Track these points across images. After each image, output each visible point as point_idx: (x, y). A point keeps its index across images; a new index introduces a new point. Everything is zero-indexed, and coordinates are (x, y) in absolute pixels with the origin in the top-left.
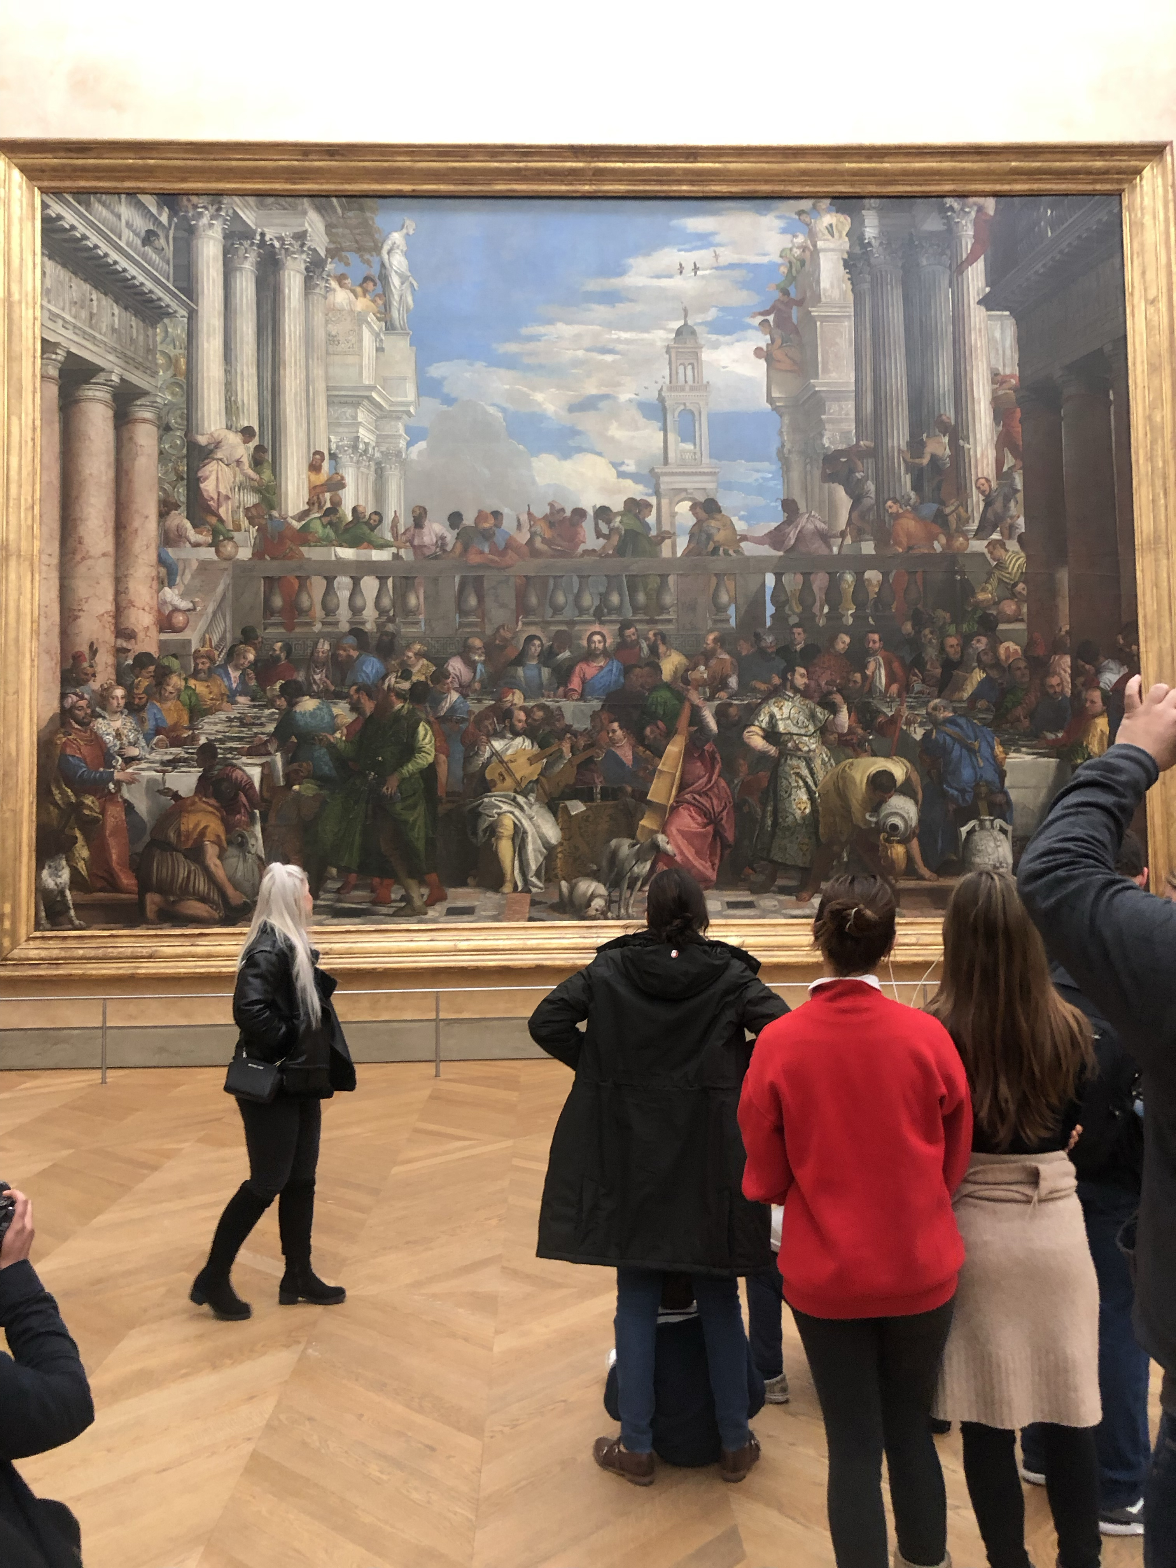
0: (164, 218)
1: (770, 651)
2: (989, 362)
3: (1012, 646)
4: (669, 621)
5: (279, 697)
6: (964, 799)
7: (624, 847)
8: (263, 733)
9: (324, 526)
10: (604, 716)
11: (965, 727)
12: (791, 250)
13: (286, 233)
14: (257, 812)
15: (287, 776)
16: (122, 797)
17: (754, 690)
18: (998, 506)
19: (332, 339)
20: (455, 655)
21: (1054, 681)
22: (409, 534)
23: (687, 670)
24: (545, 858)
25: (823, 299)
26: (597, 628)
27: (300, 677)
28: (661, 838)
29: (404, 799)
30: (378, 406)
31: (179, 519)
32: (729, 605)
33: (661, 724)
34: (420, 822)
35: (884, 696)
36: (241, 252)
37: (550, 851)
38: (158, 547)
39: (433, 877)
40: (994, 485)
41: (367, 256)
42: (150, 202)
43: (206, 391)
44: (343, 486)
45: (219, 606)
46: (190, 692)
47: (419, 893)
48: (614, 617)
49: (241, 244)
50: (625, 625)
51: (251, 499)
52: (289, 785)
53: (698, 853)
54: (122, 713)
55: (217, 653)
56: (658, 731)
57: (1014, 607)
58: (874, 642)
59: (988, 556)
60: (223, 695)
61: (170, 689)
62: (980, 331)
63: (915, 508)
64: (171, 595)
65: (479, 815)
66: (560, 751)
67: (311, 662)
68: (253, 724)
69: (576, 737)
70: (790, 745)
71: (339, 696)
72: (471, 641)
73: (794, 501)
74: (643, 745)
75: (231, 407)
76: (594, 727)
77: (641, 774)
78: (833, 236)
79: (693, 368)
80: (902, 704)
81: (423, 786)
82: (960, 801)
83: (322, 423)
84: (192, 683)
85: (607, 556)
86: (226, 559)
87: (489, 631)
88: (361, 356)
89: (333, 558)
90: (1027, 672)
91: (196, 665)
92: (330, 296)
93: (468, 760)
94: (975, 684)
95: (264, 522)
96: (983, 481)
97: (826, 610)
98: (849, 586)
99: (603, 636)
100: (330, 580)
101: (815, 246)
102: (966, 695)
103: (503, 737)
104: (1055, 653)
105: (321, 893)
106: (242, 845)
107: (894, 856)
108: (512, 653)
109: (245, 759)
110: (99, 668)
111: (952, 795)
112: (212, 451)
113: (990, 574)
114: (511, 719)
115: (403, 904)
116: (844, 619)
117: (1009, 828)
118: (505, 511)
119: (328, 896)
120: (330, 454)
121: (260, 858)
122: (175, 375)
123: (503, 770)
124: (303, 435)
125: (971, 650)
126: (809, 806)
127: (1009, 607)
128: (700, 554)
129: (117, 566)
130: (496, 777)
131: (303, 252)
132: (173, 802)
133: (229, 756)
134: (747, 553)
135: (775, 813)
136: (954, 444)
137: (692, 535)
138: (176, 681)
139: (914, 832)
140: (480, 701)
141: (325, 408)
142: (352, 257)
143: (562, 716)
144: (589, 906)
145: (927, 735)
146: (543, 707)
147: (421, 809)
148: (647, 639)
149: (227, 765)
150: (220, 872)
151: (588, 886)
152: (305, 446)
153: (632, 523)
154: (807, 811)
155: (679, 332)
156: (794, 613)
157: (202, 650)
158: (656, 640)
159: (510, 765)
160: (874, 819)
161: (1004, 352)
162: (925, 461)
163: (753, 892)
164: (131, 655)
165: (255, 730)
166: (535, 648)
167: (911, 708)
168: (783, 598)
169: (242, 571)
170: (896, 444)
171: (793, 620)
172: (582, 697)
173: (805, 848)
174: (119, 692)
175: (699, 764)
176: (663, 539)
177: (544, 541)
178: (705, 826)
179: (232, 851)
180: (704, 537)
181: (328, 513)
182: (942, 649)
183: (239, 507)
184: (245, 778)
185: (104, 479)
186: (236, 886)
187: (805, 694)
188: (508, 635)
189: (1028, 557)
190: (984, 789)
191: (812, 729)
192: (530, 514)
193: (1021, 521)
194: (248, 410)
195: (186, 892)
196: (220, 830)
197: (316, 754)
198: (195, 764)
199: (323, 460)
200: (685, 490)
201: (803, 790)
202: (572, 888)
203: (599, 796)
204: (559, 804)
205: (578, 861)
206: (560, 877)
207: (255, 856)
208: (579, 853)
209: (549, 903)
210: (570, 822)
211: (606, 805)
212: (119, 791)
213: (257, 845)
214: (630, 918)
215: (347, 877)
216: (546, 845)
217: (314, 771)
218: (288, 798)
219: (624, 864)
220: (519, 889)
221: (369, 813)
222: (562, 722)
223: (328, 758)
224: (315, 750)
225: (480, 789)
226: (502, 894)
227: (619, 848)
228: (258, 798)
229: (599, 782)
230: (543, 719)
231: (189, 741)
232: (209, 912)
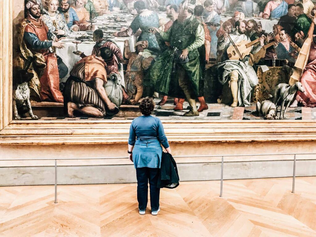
5: (133, 8)
7: (284, 87)
8: (125, 26)
10: (279, 27)
14: (122, 64)
15: (136, 47)
16: (56, 55)
23: (313, 9)
24: (251, 91)
28: (299, 84)
29: (190, 61)
33: (301, 32)
34: (197, 73)
37: (254, 88)
39: (202, 98)
46: (90, 4)
47: (196, 106)
52: (137, 52)
53: (313, 91)
54: (56, 13)
56: (301, 36)
60: (106, 6)
61: (80, 1)
65: (224, 70)
66: (259, 42)
68: (121, 21)
69: (266, 36)
74: (294, 41)
76: (274, 32)
77: (292, 55)
81: (199, 55)
93: (219, 44)
103: (235, 34)
106: (114, 80)
109: (116, 38)
114: (239, 26)
115: (188, 111)
121: (123, 87)
123: (235, 50)
130: (231, 53)
132: (81, 58)
140: (225, 16)
143: (261, 26)
144: (268, 113)
146: (253, 21)
147: (198, 66)
149: (108, 41)
150: (104, 94)
151: (268, 105)
159: (238, 47)
165: (121, 24)
172: (270, 18)
174: (55, 2)
179: (110, 83)
184: (116, 48)
186: (112, 100)
195: (87, 103)
196: (104, 73)
197: (150, 37)
198: (92, 39)
202: (262, 105)
203: (275, 64)
204: (258, 67)
205: (265, 93)
206: (257, 100)
207: (120, 86)
208: (265, 90)
209: (252, 112)
210: (262, 75)
211: (277, 68)
212: (55, 51)
213: (121, 80)
214: (284, 119)
215: (163, 97)
216: (252, 85)
217: (149, 46)
218: (137, 58)
219: (283, 95)
220: (240, 105)
221: (174, 67)
222: (261, 29)
223: (156, 39)
224: (150, 35)
225: (224, 58)
226: (233, 107)
227: (282, 88)
228: (122, 58)
229: (275, 57)
230: (253, 27)
231: (89, 28)
232: (98, 112)
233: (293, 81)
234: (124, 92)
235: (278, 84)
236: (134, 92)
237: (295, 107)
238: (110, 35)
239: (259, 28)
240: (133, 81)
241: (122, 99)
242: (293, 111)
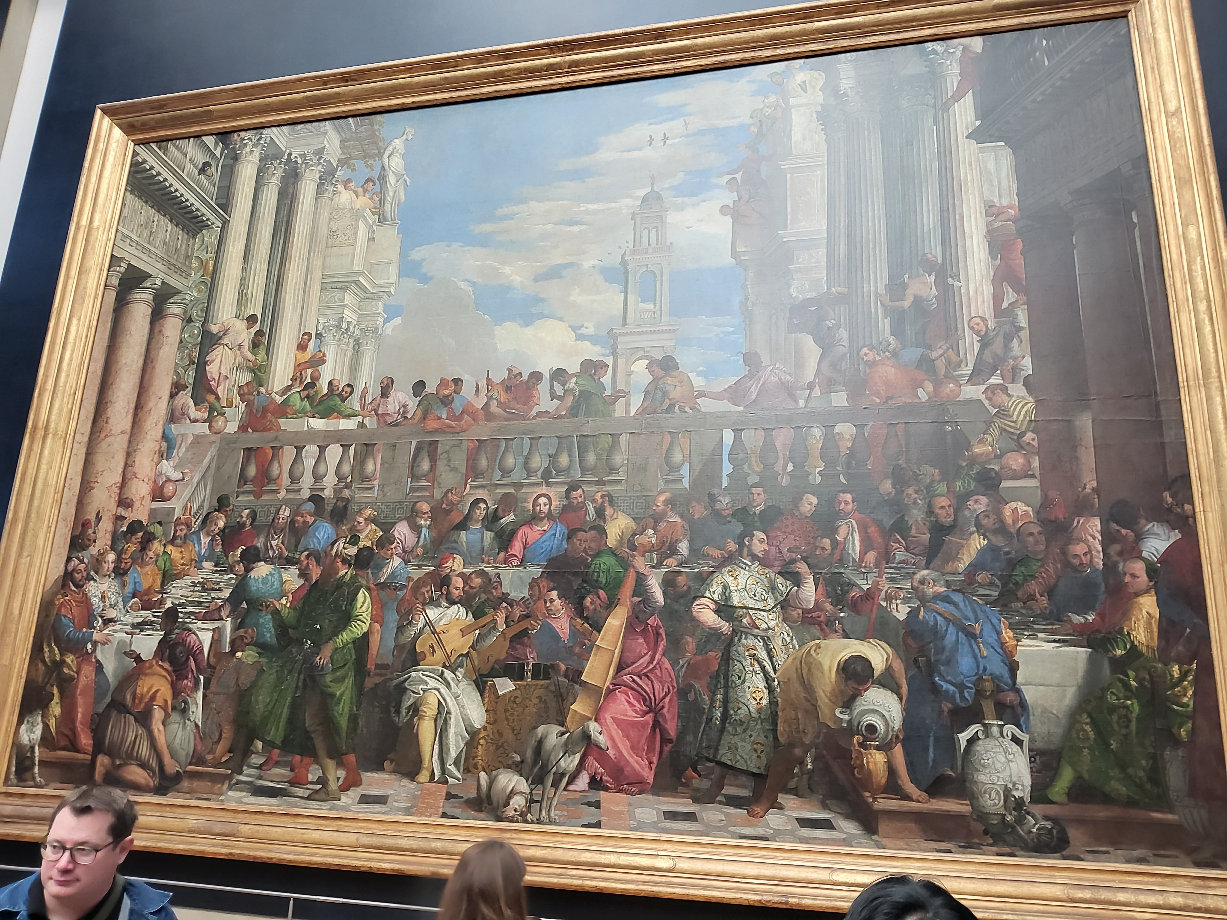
0: (218, 153)
1: (726, 512)
2: (982, 194)
3: (1022, 507)
4: (619, 482)
5: (238, 563)
6: (963, 697)
7: (552, 734)
8: (219, 599)
9: (302, 400)
10: (544, 583)
11: (961, 605)
12: (762, 110)
13: (309, 150)
14: (202, 677)
15: (233, 642)
16: (95, 657)
17: (706, 556)
18: (997, 346)
19: (333, 234)
20: (402, 520)
21: (1079, 549)
22: (375, 403)
23: (634, 535)
24: (466, 744)
25: (794, 153)
26: (544, 490)
27: (260, 543)
28: (593, 727)
29: (334, 670)
30: (364, 289)
31: (185, 398)
32: (683, 464)
33: (601, 592)
34: (347, 696)
35: (858, 565)
36: (270, 171)
37: (473, 733)
38: (164, 425)
39: (352, 759)
40: (991, 324)
41: (371, 162)
42: (210, 140)
43: (224, 286)
44: (324, 362)
45: (203, 476)
46: (167, 557)
47: (336, 776)
48: (561, 479)
49: (272, 164)
50: (573, 487)
51: (245, 377)
52: (233, 652)
53: (634, 748)
54: (110, 577)
55: (194, 520)
56: (598, 601)
57: (1021, 461)
58: (846, 503)
59: (986, 403)
60: (192, 560)
61: (151, 554)
62: (971, 165)
63: (895, 354)
64: (167, 467)
65: (406, 689)
66: (494, 622)
67: (272, 528)
68: (213, 589)
69: (512, 607)
70: (744, 621)
71: (290, 561)
72: (419, 504)
73: (756, 353)
74: (581, 616)
75: (242, 299)
76: (531, 596)
77: (577, 650)
78: (806, 92)
79: (657, 231)
80: (880, 576)
81: (354, 657)
82: (958, 700)
83: (314, 307)
84: (169, 548)
85: (560, 417)
86: (216, 433)
87: (438, 495)
88: (354, 246)
89: (306, 429)
90: (1043, 538)
91: (176, 531)
92: (336, 198)
93: (401, 629)
94: (974, 553)
95: (252, 398)
96: (978, 320)
97: (790, 467)
98: (817, 441)
99: (549, 499)
100: (299, 449)
101: (787, 102)
102: (961, 567)
103: (438, 605)
104: (1080, 515)
105: (245, 768)
106: (184, 712)
107: (871, 766)
108: (456, 518)
109: (200, 624)
110: (100, 535)
111: (947, 691)
112: (220, 338)
113: (989, 424)
114: (448, 587)
115: (319, 787)
116: (810, 477)
117: (1025, 737)
118: (465, 378)
119: (253, 771)
120: (317, 334)
121: (197, 726)
122: (203, 275)
123: (434, 642)
124: (296, 319)
125: (967, 512)
126: (766, 695)
127: (1016, 461)
128: (654, 412)
129: (130, 442)
130: (426, 649)
131: (319, 164)
132: (135, 664)
133: (188, 620)
134: (703, 410)
135: (726, 702)
136: (942, 284)
137: (647, 393)
138: (156, 546)
139: (897, 737)
140: (420, 567)
141: (318, 295)
142: (359, 164)
143: (500, 584)
144: (507, 803)
145: (913, 614)
146: (482, 574)
147: (349, 681)
148: (594, 501)
149: (185, 629)
150: (161, 740)
151: (508, 780)
152: (297, 328)
153: (588, 385)
154: (764, 702)
155: (645, 199)
156: (755, 472)
157: (182, 517)
158: (603, 502)
159: (442, 636)
160: (846, 717)
161: (999, 183)
162: (907, 304)
163: (696, 800)
164: (126, 523)
165: (213, 595)
166: (481, 512)
167: (892, 580)
168: (741, 456)
169: (228, 442)
170: (872, 288)
171: (753, 479)
172: (522, 563)
173: (759, 748)
174: (111, 557)
175: (641, 640)
176: (618, 398)
177: (500, 404)
178: (646, 713)
179: (175, 717)
180: (659, 395)
181: (306, 387)
182: (930, 511)
183: (233, 386)
184: (198, 643)
185: (134, 366)
186: (174, 755)
187: (764, 562)
188: (455, 498)
189: (1038, 402)
190: (988, 686)
191: (771, 602)
192: (488, 379)
193: (1027, 362)
194: (255, 300)
195: (131, 757)
196: (169, 695)
197: (261, 621)
198: (158, 627)
199: (309, 340)
200: (643, 348)
201: (760, 675)
203: (530, 674)
204: (487, 682)
205: (501, 750)
206: (480, 767)
207: (193, 724)
208: (502, 740)
209: (465, 798)
210: (497, 702)
211: (537, 685)
212: (94, 651)
213: (197, 712)
214: (551, 822)
215: (270, 752)
216: (468, 729)
217: (257, 638)
218: (231, 665)
219: (550, 756)
220: (436, 779)
221: (300, 684)
222: (499, 591)
223: (271, 625)
224: (261, 617)
225: (409, 663)
226: (418, 783)
227: (546, 736)
228: (205, 664)
229: (532, 658)
230: (480, 587)
231: (157, 605)
232: (146, 779)
233: (577, 718)
234: (198, 738)
235: (535, 728)
236: (216, 738)
237: (580, 792)
238: (189, 618)
239: (495, 588)
240: (218, 713)
241: (191, 753)
242: (574, 802)
